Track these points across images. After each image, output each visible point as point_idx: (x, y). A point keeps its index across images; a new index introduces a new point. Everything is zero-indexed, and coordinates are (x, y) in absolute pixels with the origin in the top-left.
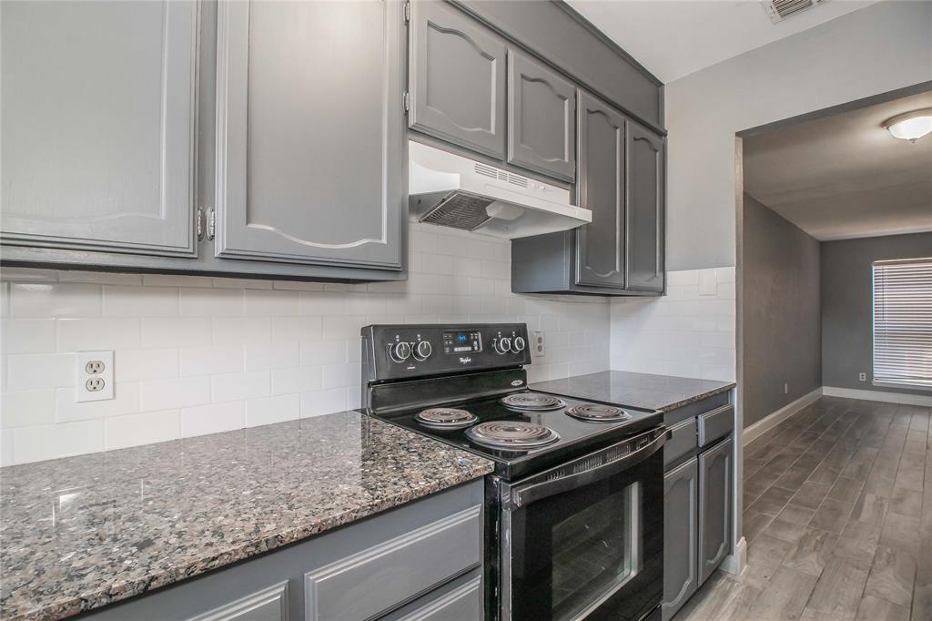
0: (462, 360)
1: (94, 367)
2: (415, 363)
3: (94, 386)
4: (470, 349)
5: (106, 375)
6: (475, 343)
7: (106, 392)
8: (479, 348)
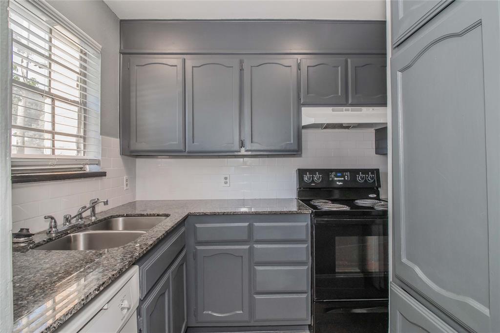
0: (338, 183)
1: (226, 178)
2: (314, 183)
3: (226, 183)
4: (343, 179)
5: (228, 180)
6: (346, 177)
7: (228, 185)
8: (348, 178)
